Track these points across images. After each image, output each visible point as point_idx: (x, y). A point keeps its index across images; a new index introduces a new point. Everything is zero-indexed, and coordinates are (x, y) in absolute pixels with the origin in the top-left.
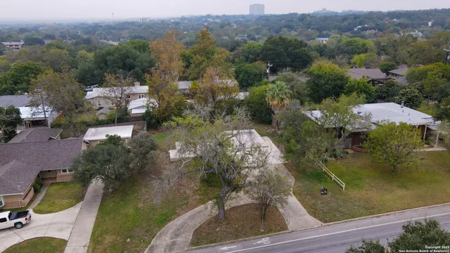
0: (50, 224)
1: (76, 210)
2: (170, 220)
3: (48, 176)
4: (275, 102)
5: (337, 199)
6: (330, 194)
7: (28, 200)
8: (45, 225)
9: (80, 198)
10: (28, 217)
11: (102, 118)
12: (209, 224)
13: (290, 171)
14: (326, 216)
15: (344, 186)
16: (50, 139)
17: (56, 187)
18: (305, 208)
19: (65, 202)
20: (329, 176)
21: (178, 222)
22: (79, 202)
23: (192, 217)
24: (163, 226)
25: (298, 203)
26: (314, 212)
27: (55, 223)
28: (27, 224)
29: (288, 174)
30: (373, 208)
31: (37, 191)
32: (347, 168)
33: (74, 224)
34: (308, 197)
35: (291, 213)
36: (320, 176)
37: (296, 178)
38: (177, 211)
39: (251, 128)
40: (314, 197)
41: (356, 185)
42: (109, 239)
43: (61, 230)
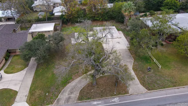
0: (11, 81)
1: (24, 72)
2: (69, 83)
4: (127, 13)
5: (156, 75)
6: (152, 71)
7: (2, 64)
8: (8, 81)
9: (27, 65)
11: (40, 17)
12: (88, 87)
13: (132, 54)
14: (150, 86)
15: (160, 67)
17: (16, 58)
18: (139, 80)
19: (19, 66)
20: (152, 59)
21: (72, 84)
22: (26, 67)
23: (80, 82)
24: (65, 86)
25: (135, 75)
26: (143, 83)
27: (14, 80)
29: (131, 56)
30: (176, 82)
31: (6, 60)
32: (162, 54)
33: (22, 81)
34: (140, 72)
36: (147, 59)
37: (135, 59)
38: (73, 77)
39: (113, 26)
40: (144, 73)
41: (167, 66)
42: (38, 92)
43: (16, 85)
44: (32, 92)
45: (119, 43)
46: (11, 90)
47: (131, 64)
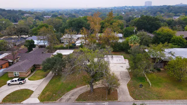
0: (31, 85)
1: (42, 80)
2: (72, 89)
3: (38, 67)
4: (132, 45)
5: (146, 90)
6: (143, 87)
7: (28, 75)
8: (29, 85)
9: (45, 76)
10: (24, 81)
11: (65, 46)
12: (86, 93)
13: (130, 75)
15: (151, 85)
16: (43, 53)
17: (39, 71)
18: (129, 92)
19: (40, 77)
20: (146, 79)
21: (75, 90)
22: (44, 78)
23: (81, 89)
24: (69, 91)
25: (128, 89)
26: (132, 94)
27: (33, 84)
28: (23, 83)
29: (129, 76)
30: (161, 97)
31: (32, 72)
32: (157, 77)
33: (39, 85)
34: (133, 87)
35: (122, 94)
36: (143, 79)
37: (131, 79)
38: (77, 86)
39: (122, 55)
40: (136, 88)
41: (157, 85)
42: (48, 93)
43: (34, 87)
44: (43, 93)
45: (122, 67)
46: (29, 90)
47: (127, 82)
